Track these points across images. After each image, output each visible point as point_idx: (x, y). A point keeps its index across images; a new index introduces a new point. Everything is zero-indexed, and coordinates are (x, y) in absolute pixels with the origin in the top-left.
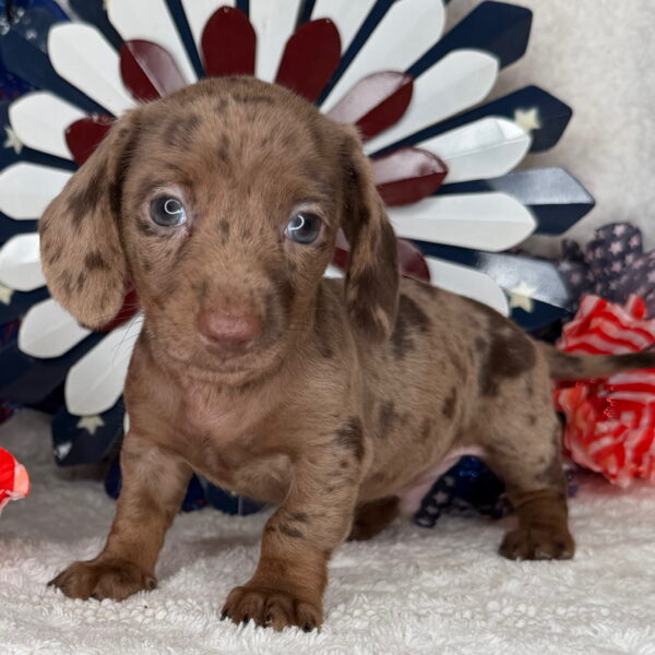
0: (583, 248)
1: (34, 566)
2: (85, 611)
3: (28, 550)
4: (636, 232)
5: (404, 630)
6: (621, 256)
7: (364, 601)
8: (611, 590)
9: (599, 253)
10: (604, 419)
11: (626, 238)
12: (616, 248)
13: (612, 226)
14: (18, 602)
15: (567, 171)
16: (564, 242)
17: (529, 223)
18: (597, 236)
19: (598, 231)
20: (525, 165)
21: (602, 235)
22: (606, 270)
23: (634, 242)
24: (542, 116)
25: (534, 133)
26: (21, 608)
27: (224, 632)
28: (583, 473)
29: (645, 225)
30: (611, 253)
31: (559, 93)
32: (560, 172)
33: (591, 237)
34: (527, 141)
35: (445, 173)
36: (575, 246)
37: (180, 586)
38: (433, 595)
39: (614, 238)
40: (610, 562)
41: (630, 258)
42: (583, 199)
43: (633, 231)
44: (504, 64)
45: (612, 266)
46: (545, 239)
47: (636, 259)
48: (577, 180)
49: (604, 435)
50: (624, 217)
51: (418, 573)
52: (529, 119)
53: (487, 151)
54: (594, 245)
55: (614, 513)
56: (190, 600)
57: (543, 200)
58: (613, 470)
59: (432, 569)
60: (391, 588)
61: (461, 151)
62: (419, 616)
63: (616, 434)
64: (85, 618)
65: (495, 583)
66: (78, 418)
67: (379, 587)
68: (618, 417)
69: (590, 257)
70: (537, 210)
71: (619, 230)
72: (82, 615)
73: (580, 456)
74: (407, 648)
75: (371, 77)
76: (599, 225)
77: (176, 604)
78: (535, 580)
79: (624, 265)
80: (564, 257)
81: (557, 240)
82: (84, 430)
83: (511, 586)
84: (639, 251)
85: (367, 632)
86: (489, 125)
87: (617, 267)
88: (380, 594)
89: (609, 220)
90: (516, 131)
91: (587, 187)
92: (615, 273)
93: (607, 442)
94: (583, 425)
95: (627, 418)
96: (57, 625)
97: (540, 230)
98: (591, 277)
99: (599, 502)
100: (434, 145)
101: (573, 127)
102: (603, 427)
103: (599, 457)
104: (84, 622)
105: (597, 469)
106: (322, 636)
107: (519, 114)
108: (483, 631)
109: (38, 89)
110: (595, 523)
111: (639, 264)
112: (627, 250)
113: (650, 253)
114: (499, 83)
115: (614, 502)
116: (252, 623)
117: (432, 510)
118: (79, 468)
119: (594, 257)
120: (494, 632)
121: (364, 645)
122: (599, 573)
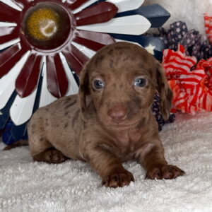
4: (184, 24)
6: (181, 33)
11: (181, 26)
12: (178, 30)
13: (176, 23)
17: (149, 24)
21: (172, 26)
23: (184, 27)
30: (177, 32)
35: (117, 10)
39: (177, 27)
43: (183, 24)
45: (178, 36)
49: (181, 99)
54: (170, 31)
70: (150, 19)
71: (178, 24)
84: (186, 30)
92: (179, 39)
93: (182, 101)
95: (189, 91)
112: (182, 30)
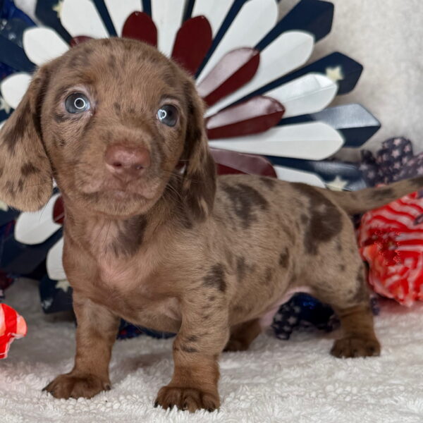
0: (375, 155)
1: (33, 379)
2: (67, 406)
3: (29, 368)
4: (408, 142)
5: (273, 407)
7: (246, 390)
8: (405, 374)
9: (385, 157)
10: (393, 264)
11: (402, 146)
12: (396, 153)
13: (392, 140)
14: (23, 403)
15: (362, 106)
16: (362, 152)
17: (339, 140)
18: (383, 147)
19: (383, 143)
20: (335, 103)
21: (386, 145)
22: (390, 169)
23: (407, 149)
24: (344, 71)
25: (340, 83)
26: (26, 407)
27: (157, 415)
28: (383, 299)
29: (413, 138)
30: (393, 157)
31: (354, 56)
32: (357, 107)
33: (379, 147)
34: (335, 88)
35: (284, 111)
36: (370, 154)
37: (128, 386)
38: (291, 384)
39: (394, 147)
40: (404, 356)
41: (405, 160)
42: (373, 123)
43: (406, 142)
44: (317, 39)
45: (393, 165)
46: (350, 150)
47: (409, 160)
48: (369, 112)
49: (393, 274)
50: (400, 133)
51: (280, 369)
52: (335, 73)
53: (309, 96)
54: (381, 152)
55: (404, 324)
56: (134, 396)
57: (347, 125)
58: (401, 296)
59: (289, 367)
60: (263, 380)
61: (293, 96)
62: (282, 398)
63: (402, 273)
64: (68, 411)
65: (330, 373)
66: (55, 282)
67: (256, 380)
68: (402, 262)
69: (379, 160)
70: (344, 132)
71: (397, 142)
72: (65, 409)
73: (380, 288)
74: (276, 418)
75: (232, 52)
76: (384, 139)
77: (126, 398)
78: (356, 370)
79: (401, 164)
80: (363, 161)
81: (358, 150)
82: (60, 290)
83: (341, 375)
84: (411, 154)
85: (250, 410)
86: (310, 79)
87: (397, 166)
88: (257, 385)
89: (390, 136)
90: (328, 82)
91: (375, 115)
92: (396, 169)
93: (396, 278)
94: (380, 269)
95: (409, 262)
96: (49, 416)
97: (346, 145)
98: (381, 173)
99: (394, 318)
100: (275, 93)
101: (364, 77)
102: (392, 269)
103: (392, 288)
104: (67, 413)
105: (390, 296)
106: (221, 414)
107: (329, 71)
108: (324, 404)
109: (18, 71)
110: (392, 331)
111: (411, 163)
112: (403, 154)
113: (418, 156)
114: (315, 51)
115: (404, 317)
116: (175, 408)
117: (286, 328)
118: (59, 314)
119: (382, 160)
120: (331, 405)
121: (248, 418)
122: (397, 363)
